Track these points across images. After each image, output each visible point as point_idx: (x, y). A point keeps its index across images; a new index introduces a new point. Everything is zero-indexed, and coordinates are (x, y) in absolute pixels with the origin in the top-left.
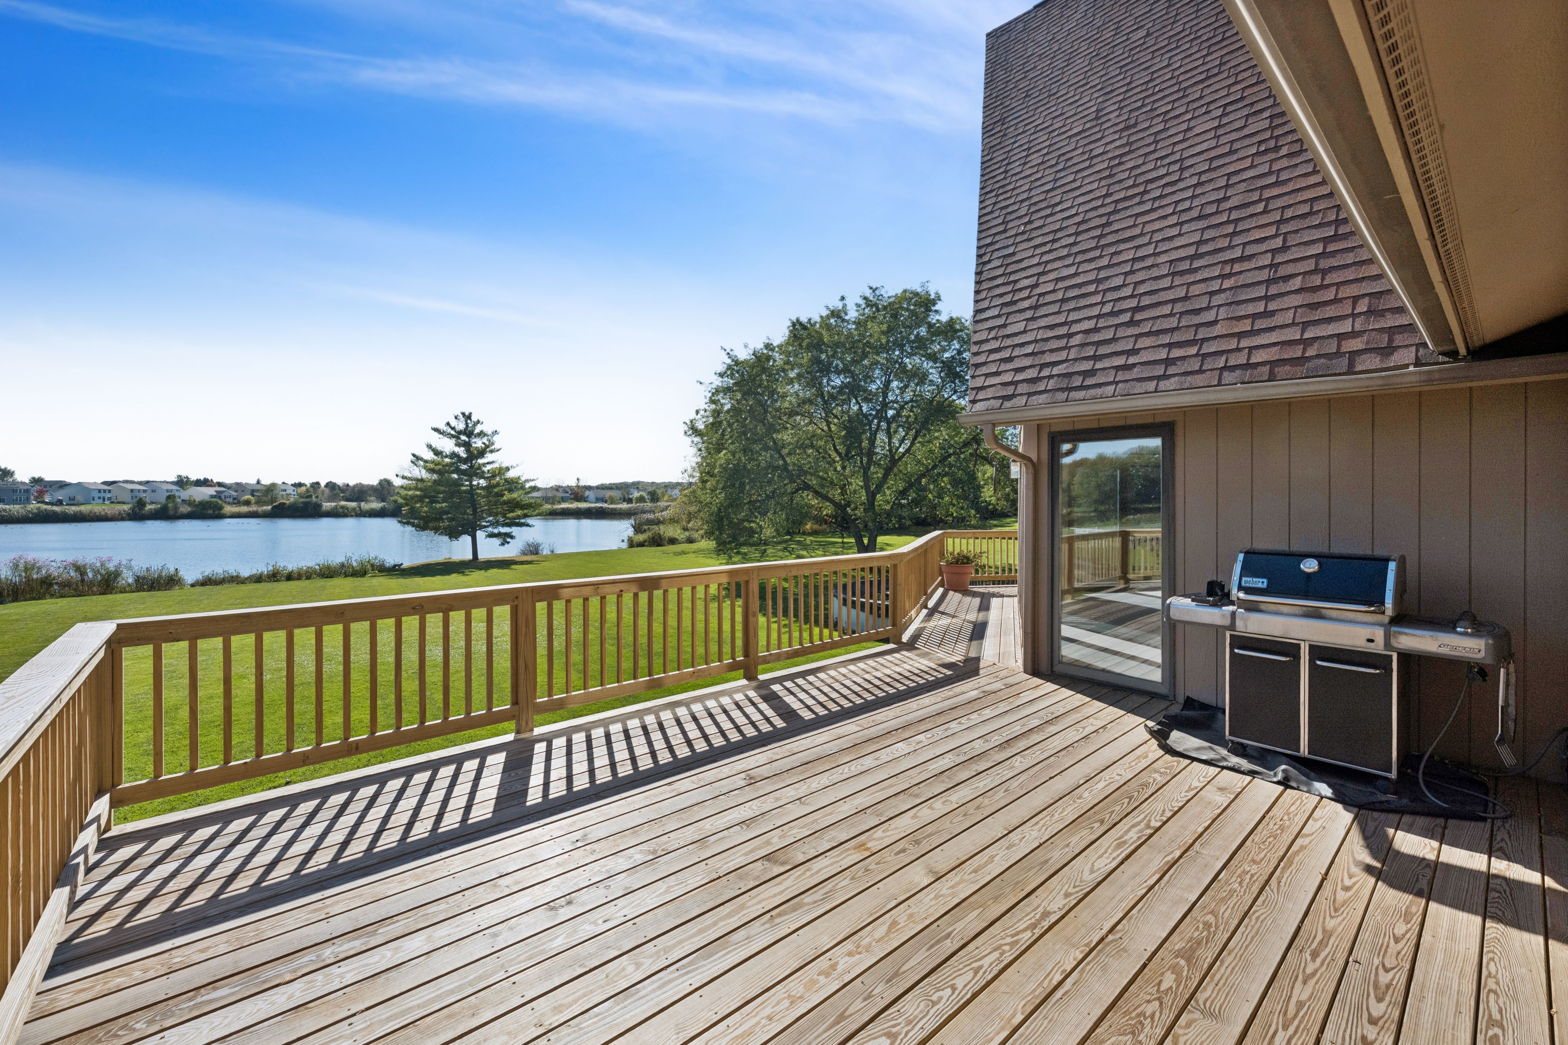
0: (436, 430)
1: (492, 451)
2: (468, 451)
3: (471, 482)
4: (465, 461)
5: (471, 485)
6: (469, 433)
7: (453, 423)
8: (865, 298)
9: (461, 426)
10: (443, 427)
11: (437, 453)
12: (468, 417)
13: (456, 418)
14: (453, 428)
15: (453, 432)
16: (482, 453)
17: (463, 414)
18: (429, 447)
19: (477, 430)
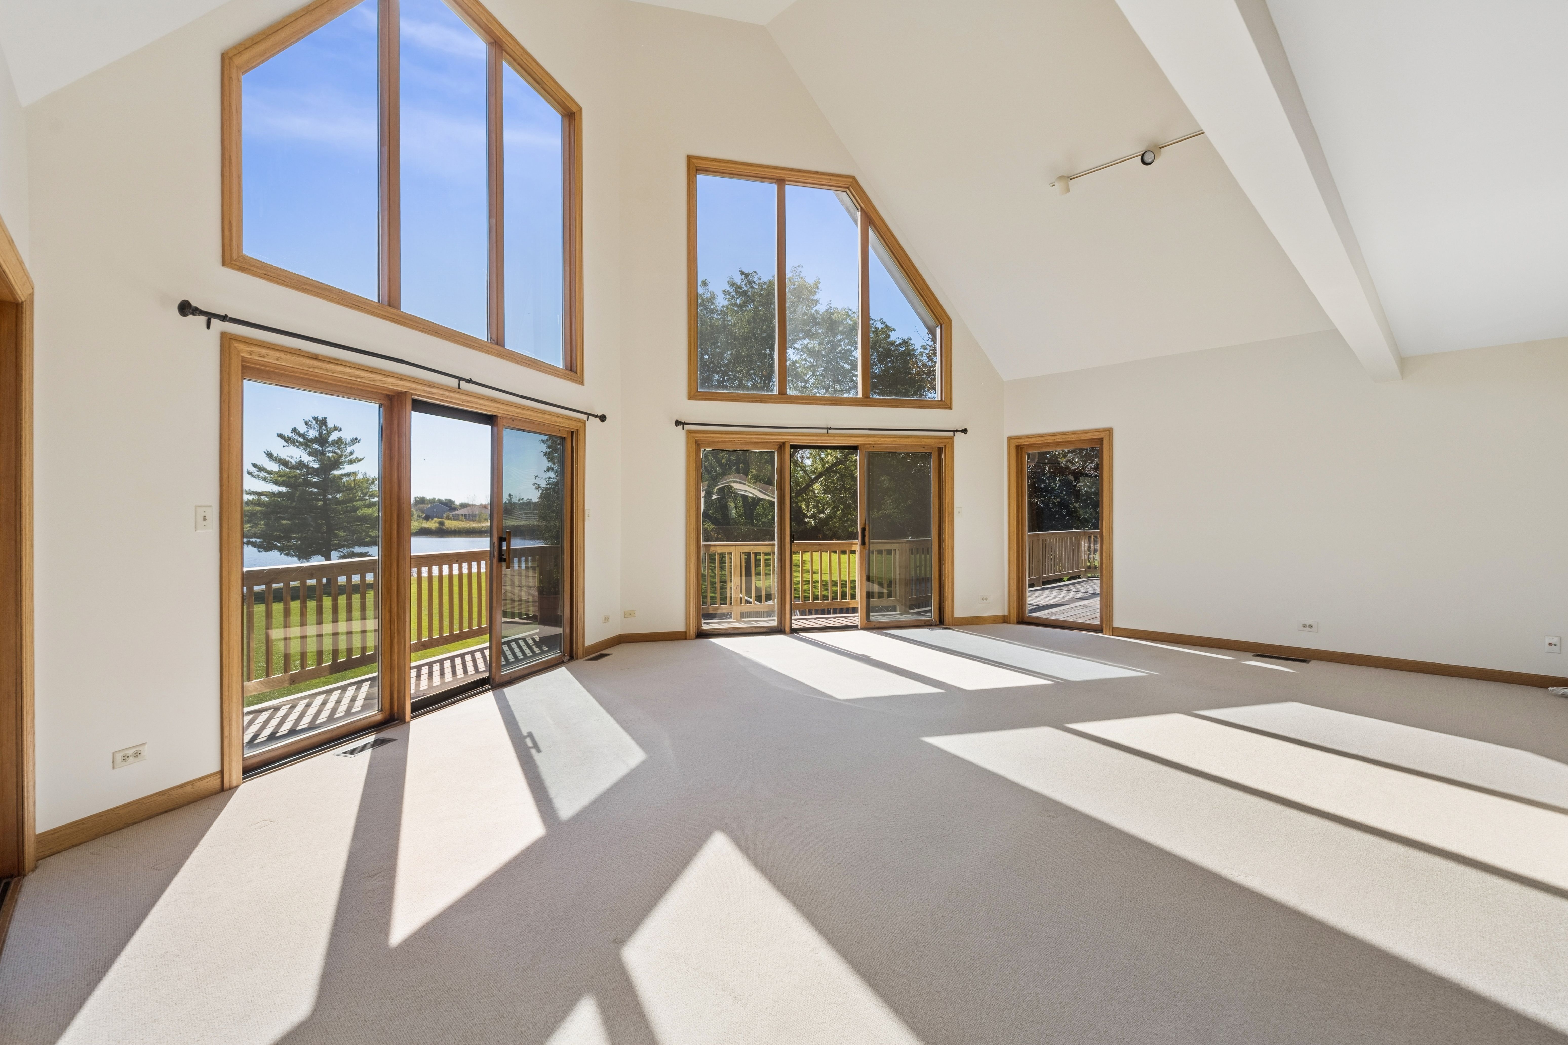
0: (281, 436)
1: (351, 462)
2: (321, 462)
3: (325, 496)
4: (315, 472)
5: (325, 500)
6: (322, 440)
7: (302, 429)
8: (733, 284)
9: (313, 433)
10: (288, 433)
11: (284, 463)
12: (323, 422)
13: (306, 423)
14: (300, 435)
15: (301, 440)
16: (336, 463)
17: (316, 419)
18: (270, 455)
19: (334, 437)
